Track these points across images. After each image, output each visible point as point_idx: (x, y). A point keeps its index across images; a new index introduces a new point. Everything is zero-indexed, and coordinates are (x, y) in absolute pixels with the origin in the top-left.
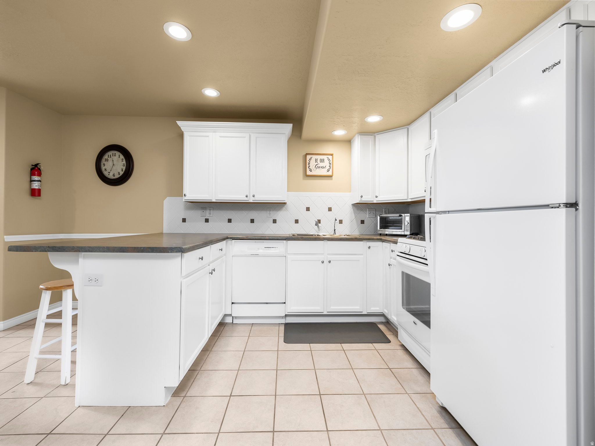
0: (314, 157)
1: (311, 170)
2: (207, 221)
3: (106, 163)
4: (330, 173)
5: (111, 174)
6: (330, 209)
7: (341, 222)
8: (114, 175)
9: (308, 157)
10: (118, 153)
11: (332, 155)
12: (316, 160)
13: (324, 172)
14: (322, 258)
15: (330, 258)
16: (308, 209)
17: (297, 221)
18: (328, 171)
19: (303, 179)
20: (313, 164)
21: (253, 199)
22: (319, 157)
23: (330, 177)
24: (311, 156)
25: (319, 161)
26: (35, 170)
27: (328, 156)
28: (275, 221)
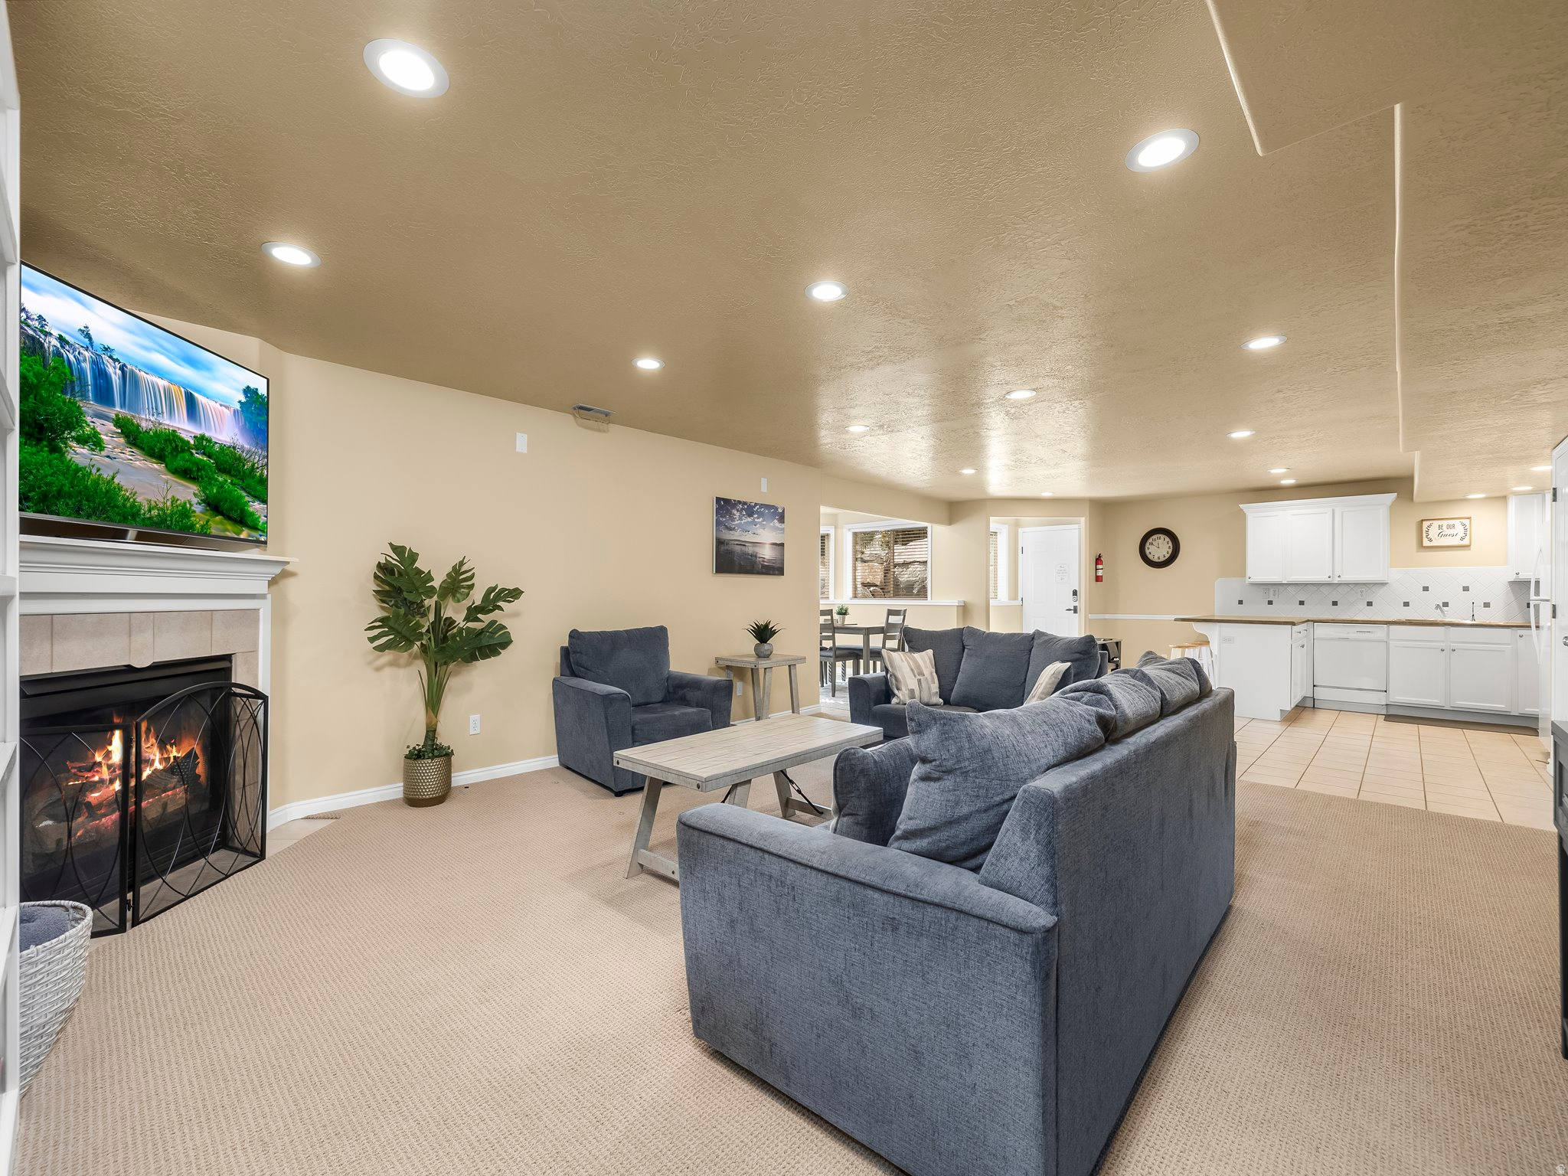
0: (1436, 524)
1: (1430, 540)
2: (1270, 603)
3: (1150, 547)
4: (1466, 542)
5: (1156, 557)
6: (1466, 589)
7: (1487, 605)
8: (1159, 558)
9: (1425, 524)
10: (1162, 536)
11: (1469, 518)
12: (1440, 527)
13: (1456, 541)
14: (1442, 645)
15: (1454, 646)
16: (1426, 589)
17: (1406, 604)
18: (1462, 539)
19: (1418, 552)
20: (1434, 531)
21: (1339, 579)
22: (1445, 523)
23: (1467, 547)
24: (1431, 522)
25: (1444, 528)
26: (1098, 560)
27: (1461, 521)
28: (1370, 604)
